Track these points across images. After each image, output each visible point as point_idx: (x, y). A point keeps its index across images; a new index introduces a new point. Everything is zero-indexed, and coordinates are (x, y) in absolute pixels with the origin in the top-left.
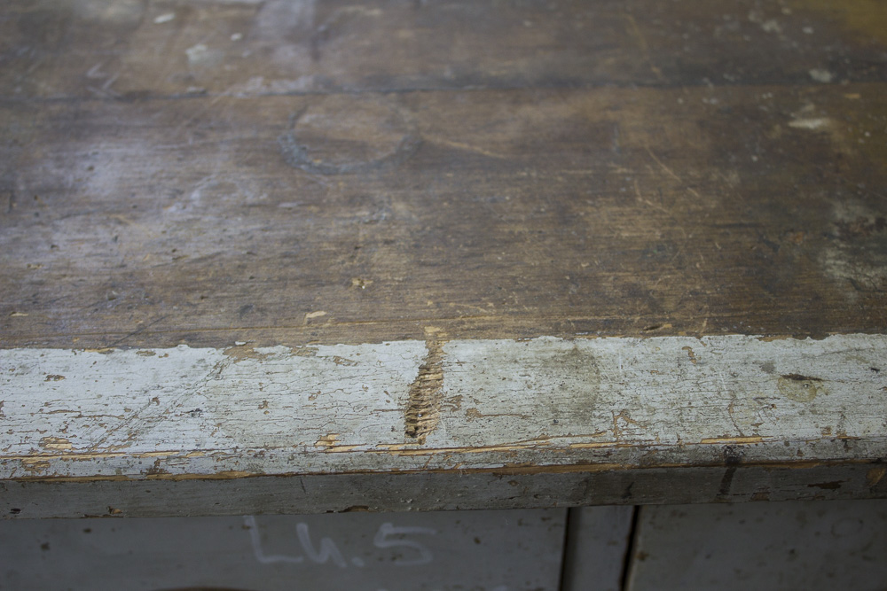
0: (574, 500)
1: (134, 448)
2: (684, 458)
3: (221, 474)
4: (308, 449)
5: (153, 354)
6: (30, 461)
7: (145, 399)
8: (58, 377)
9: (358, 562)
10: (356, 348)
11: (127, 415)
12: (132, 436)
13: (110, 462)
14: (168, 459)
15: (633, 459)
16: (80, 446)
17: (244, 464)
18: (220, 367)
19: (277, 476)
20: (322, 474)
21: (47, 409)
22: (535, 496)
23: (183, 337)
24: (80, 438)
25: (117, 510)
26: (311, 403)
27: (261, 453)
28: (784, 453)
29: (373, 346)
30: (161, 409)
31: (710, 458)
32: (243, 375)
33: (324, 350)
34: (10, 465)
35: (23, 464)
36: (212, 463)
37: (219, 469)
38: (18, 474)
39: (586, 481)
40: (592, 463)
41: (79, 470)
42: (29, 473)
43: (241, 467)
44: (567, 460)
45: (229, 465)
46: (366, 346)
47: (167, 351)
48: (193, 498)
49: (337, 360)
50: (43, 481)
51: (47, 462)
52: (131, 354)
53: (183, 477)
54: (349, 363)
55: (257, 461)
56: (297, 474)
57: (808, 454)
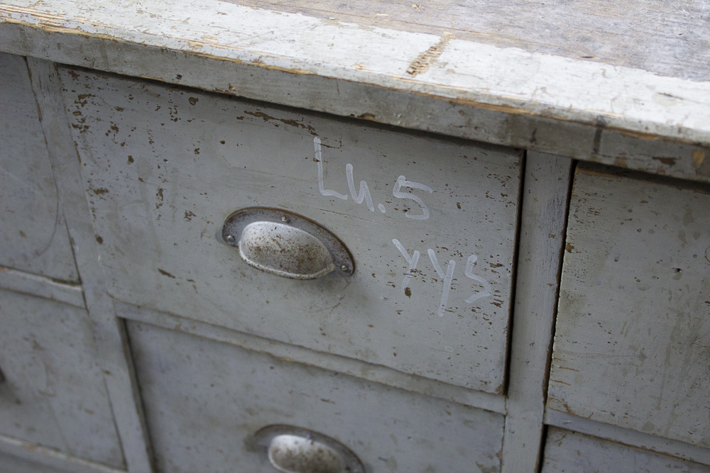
0: (500, 138)
1: (251, 48)
2: (570, 116)
3: (293, 69)
4: (346, 67)
5: (280, 14)
6: (193, 44)
7: (267, 31)
8: (224, 14)
9: (382, 208)
10: (398, 32)
11: (253, 35)
12: (252, 44)
13: (235, 52)
14: (267, 56)
15: (537, 111)
16: (222, 42)
17: (308, 67)
18: (315, 26)
19: (324, 77)
20: (349, 81)
21: (211, 25)
22: (476, 128)
23: (301, 11)
24: (223, 39)
25: (233, 88)
26: (359, 49)
27: (319, 64)
28: (636, 126)
29: (408, 33)
30: (273, 36)
31: (586, 119)
32: (326, 32)
33: (378, 29)
34: (182, 43)
35: (189, 44)
36: (291, 63)
37: (293, 67)
38: (185, 49)
39: (507, 120)
40: (511, 107)
41: (217, 53)
42: (191, 49)
43: (305, 69)
44: (496, 102)
45: (299, 66)
46: (404, 33)
47: (288, 14)
48: (276, 86)
49: (384, 35)
50: (197, 55)
51: (202, 46)
52: (269, 12)
53: (272, 68)
54: (390, 37)
55: (315, 67)
56: (335, 78)
57: (652, 130)
